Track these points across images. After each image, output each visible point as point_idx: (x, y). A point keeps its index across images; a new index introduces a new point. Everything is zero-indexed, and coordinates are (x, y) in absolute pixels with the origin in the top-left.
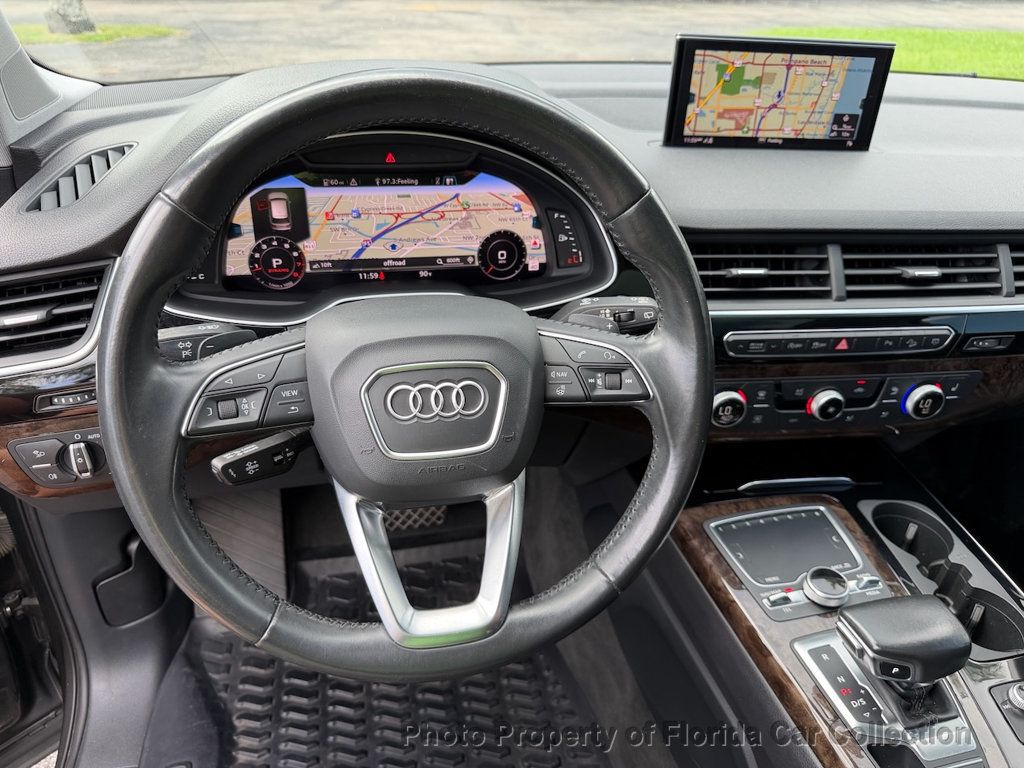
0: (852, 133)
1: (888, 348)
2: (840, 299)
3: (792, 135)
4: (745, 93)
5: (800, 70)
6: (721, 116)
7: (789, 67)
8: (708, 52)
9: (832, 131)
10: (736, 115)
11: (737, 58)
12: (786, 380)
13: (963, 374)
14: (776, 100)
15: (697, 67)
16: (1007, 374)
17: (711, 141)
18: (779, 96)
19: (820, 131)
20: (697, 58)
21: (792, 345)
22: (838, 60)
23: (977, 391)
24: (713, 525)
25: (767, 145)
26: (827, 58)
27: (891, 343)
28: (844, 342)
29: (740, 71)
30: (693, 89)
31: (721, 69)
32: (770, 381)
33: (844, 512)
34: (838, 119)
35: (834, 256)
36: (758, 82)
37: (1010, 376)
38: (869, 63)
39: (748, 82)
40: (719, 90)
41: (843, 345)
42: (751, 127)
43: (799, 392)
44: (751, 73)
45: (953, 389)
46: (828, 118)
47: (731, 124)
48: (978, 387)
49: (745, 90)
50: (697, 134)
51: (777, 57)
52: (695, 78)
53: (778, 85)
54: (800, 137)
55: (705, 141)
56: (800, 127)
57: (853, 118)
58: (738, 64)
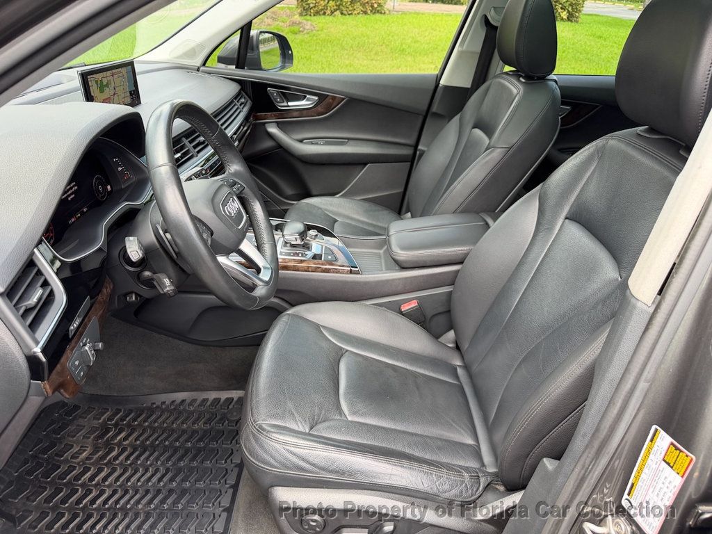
0: (136, 98)
4: (106, 91)
5: (116, 76)
7: (113, 76)
8: (91, 76)
9: (131, 98)
10: (107, 101)
11: (99, 77)
14: (114, 91)
15: (90, 83)
18: (114, 89)
19: (128, 99)
20: (89, 80)
22: (123, 69)
26: (120, 70)
29: (101, 82)
30: (92, 94)
31: (96, 82)
34: (131, 93)
35: (186, 141)
36: (107, 85)
38: (130, 69)
39: (105, 86)
40: (99, 92)
44: (104, 82)
46: (128, 94)
49: (105, 89)
51: (109, 73)
52: (91, 89)
53: (113, 84)
56: (123, 100)
57: (134, 91)
58: (100, 79)
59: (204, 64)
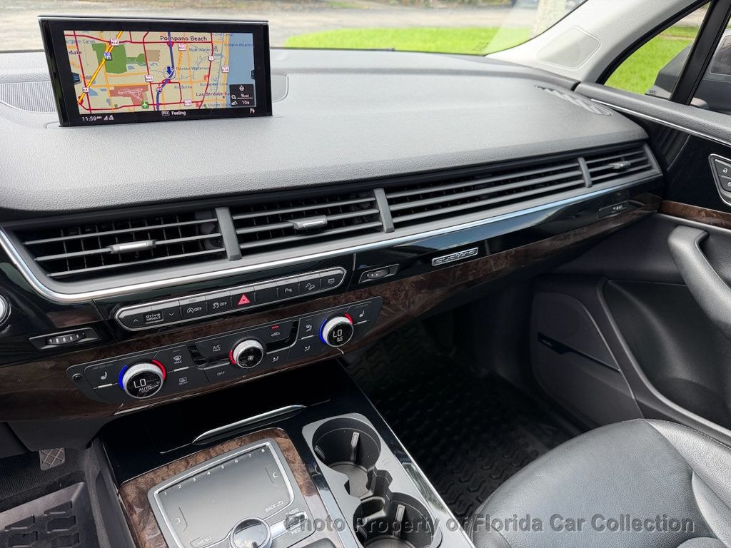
0: (252, 102)
1: (289, 294)
2: (236, 258)
3: (194, 107)
4: (132, 71)
5: (183, 46)
6: (113, 93)
8: (78, 33)
9: (232, 100)
10: (130, 92)
11: (113, 37)
12: (199, 341)
13: (365, 302)
14: (167, 76)
15: (70, 47)
16: (403, 295)
17: (112, 118)
18: (169, 71)
19: (220, 100)
20: (68, 38)
21: (190, 310)
22: (217, 37)
23: (382, 312)
24: (157, 492)
25: (172, 117)
26: (207, 35)
27: (291, 290)
28: (244, 297)
29: (120, 49)
30: (75, 69)
31: (99, 49)
32: (182, 345)
33: (287, 442)
34: (234, 89)
35: (224, 218)
36: (143, 59)
37: (406, 295)
38: (248, 38)
39: (132, 60)
40: (103, 69)
41: (244, 300)
42: (151, 102)
43: (216, 349)
44: (133, 51)
45: (361, 316)
46: (224, 89)
47: (129, 101)
48: (382, 309)
49: (131, 68)
50: (93, 112)
51: (154, 36)
52: (73, 59)
53: (165, 61)
54: (203, 107)
55: (106, 118)
56: (200, 99)
57: (248, 87)
58: (115, 42)
59: (602, 78)
